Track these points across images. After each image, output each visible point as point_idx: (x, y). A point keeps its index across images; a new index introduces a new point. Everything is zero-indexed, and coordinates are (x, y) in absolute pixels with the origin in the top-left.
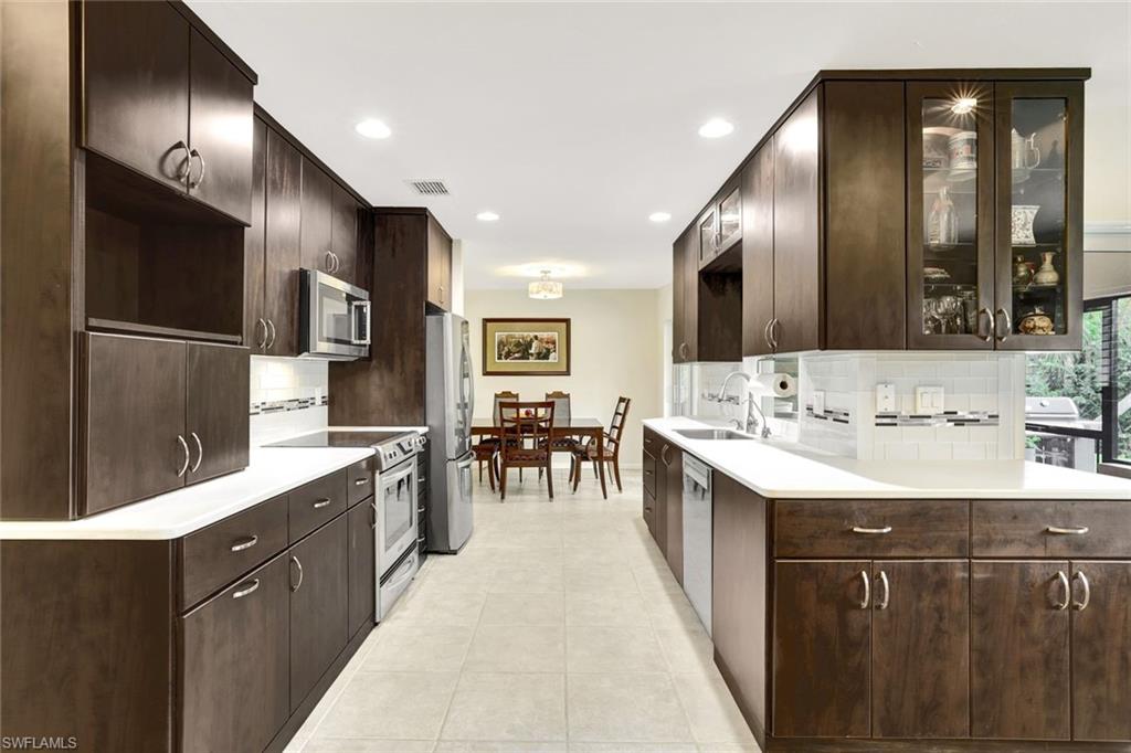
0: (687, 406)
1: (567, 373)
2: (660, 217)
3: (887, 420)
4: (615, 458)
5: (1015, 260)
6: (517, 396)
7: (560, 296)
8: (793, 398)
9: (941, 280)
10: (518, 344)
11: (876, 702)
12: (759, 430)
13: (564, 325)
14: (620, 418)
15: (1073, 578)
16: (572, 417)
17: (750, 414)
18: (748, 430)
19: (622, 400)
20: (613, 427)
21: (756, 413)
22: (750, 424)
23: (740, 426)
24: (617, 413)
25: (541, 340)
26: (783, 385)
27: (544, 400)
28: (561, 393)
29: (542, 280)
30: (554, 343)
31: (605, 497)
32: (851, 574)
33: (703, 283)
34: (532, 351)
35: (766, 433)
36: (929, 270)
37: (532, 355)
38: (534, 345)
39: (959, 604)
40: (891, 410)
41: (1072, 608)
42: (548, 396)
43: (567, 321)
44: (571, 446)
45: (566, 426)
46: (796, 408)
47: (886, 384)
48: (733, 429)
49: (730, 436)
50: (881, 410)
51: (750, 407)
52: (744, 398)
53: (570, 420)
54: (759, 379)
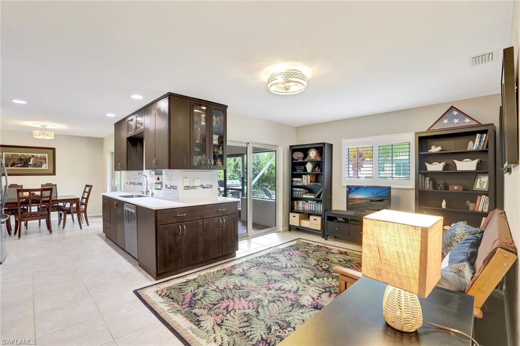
0: (119, 187)
1: (54, 174)
2: (111, 115)
3: (187, 188)
4: (85, 211)
5: (214, 147)
6: (22, 186)
7: (53, 138)
8: (161, 183)
9: (198, 152)
10: (21, 159)
11: (183, 257)
12: (150, 194)
13: (52, 151)
14: (86, 194)
15: (222, 220)
16: (58, 195)
17: (147, 188)
18: (146, 194)
19: (87, 186)
20: (83, 198)
21: (149, 188)
22: (147, 192)
23: (143, 193)
24: (85, 192)
25: (37, 158)
26: (158, 179)
27: (40, 188)
28: (51, 184)
29: (42, 130)
30: (45, 159)
31: (81, 228)
32: (177, 227)
33: (129, 143)
34: (31, 163)
35: (153, 194)
36: (196, 149)
37: (30, 165)
38: (31, 160)
39: (201, 230)
40: (188, 185)
41: (222, 227)
42: (42, 185)
43: (54, 149)
44: (59, 209)
45: (55, 199)
46: (162, 187)
47: (186, 178)
48: (141, 194)
49: (140, 196)
50: (185, 185)
51: (147, 186)
52: (144, 183)
53: (57, 196)
54: (150, 177)
